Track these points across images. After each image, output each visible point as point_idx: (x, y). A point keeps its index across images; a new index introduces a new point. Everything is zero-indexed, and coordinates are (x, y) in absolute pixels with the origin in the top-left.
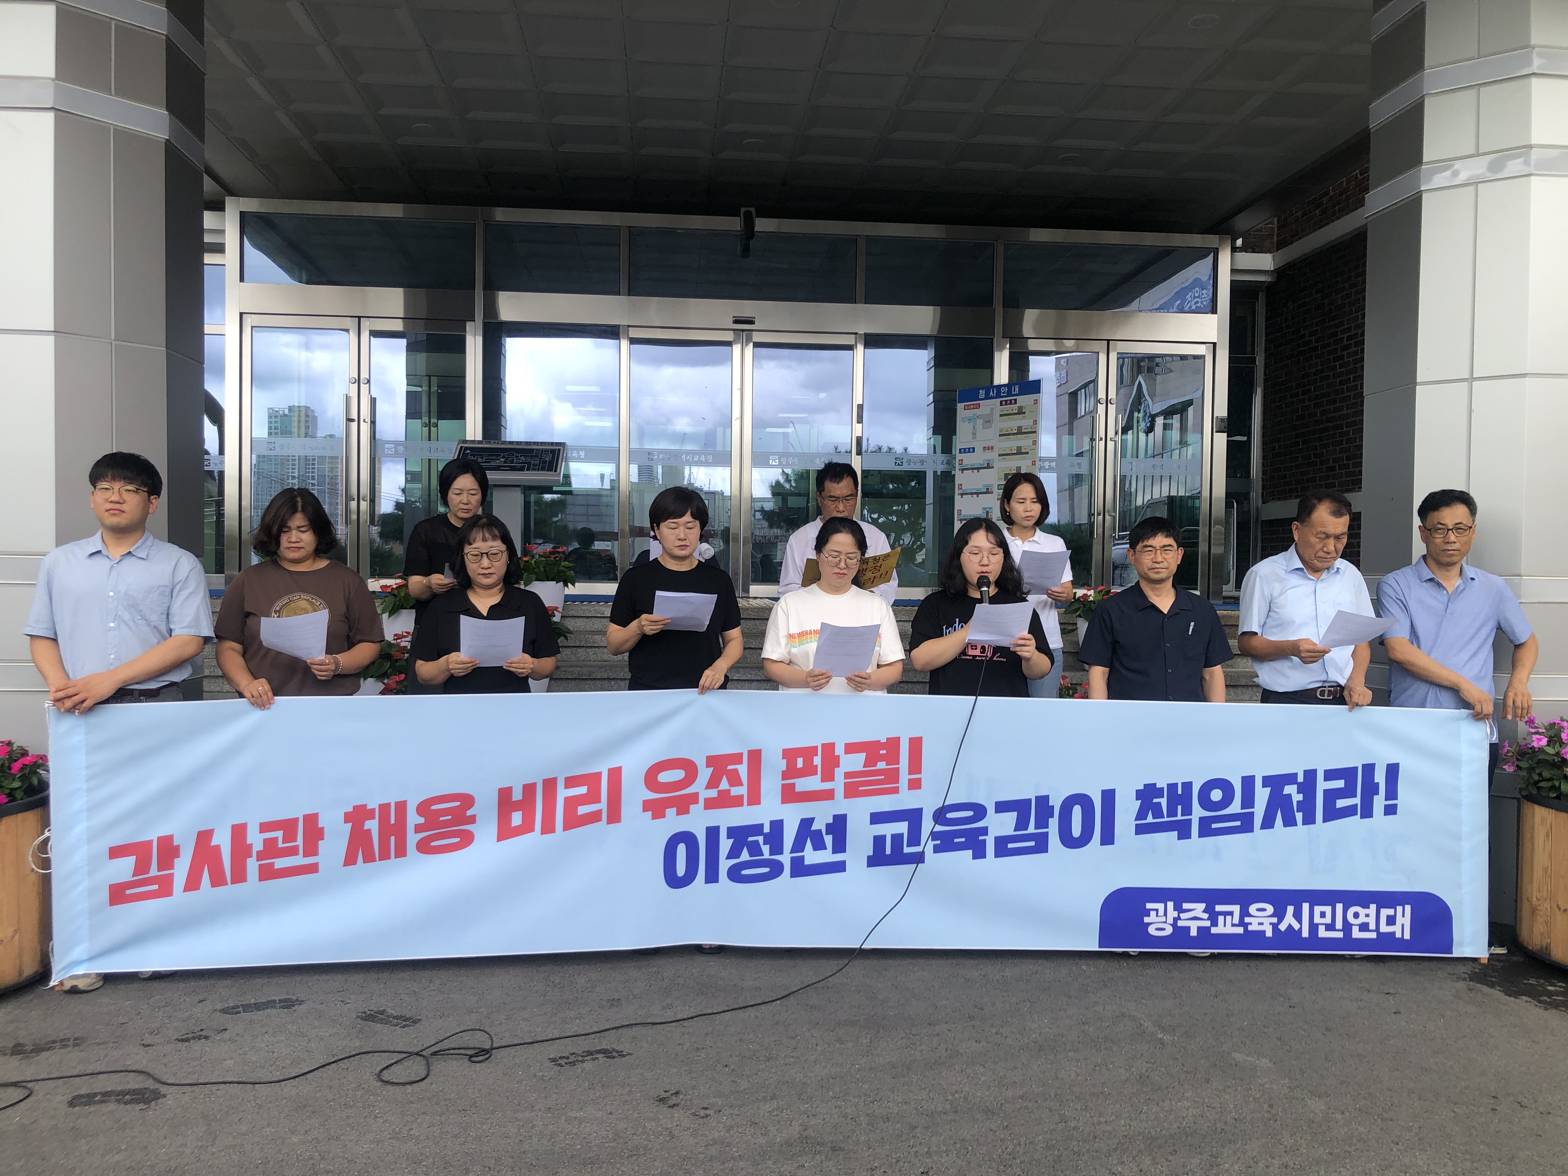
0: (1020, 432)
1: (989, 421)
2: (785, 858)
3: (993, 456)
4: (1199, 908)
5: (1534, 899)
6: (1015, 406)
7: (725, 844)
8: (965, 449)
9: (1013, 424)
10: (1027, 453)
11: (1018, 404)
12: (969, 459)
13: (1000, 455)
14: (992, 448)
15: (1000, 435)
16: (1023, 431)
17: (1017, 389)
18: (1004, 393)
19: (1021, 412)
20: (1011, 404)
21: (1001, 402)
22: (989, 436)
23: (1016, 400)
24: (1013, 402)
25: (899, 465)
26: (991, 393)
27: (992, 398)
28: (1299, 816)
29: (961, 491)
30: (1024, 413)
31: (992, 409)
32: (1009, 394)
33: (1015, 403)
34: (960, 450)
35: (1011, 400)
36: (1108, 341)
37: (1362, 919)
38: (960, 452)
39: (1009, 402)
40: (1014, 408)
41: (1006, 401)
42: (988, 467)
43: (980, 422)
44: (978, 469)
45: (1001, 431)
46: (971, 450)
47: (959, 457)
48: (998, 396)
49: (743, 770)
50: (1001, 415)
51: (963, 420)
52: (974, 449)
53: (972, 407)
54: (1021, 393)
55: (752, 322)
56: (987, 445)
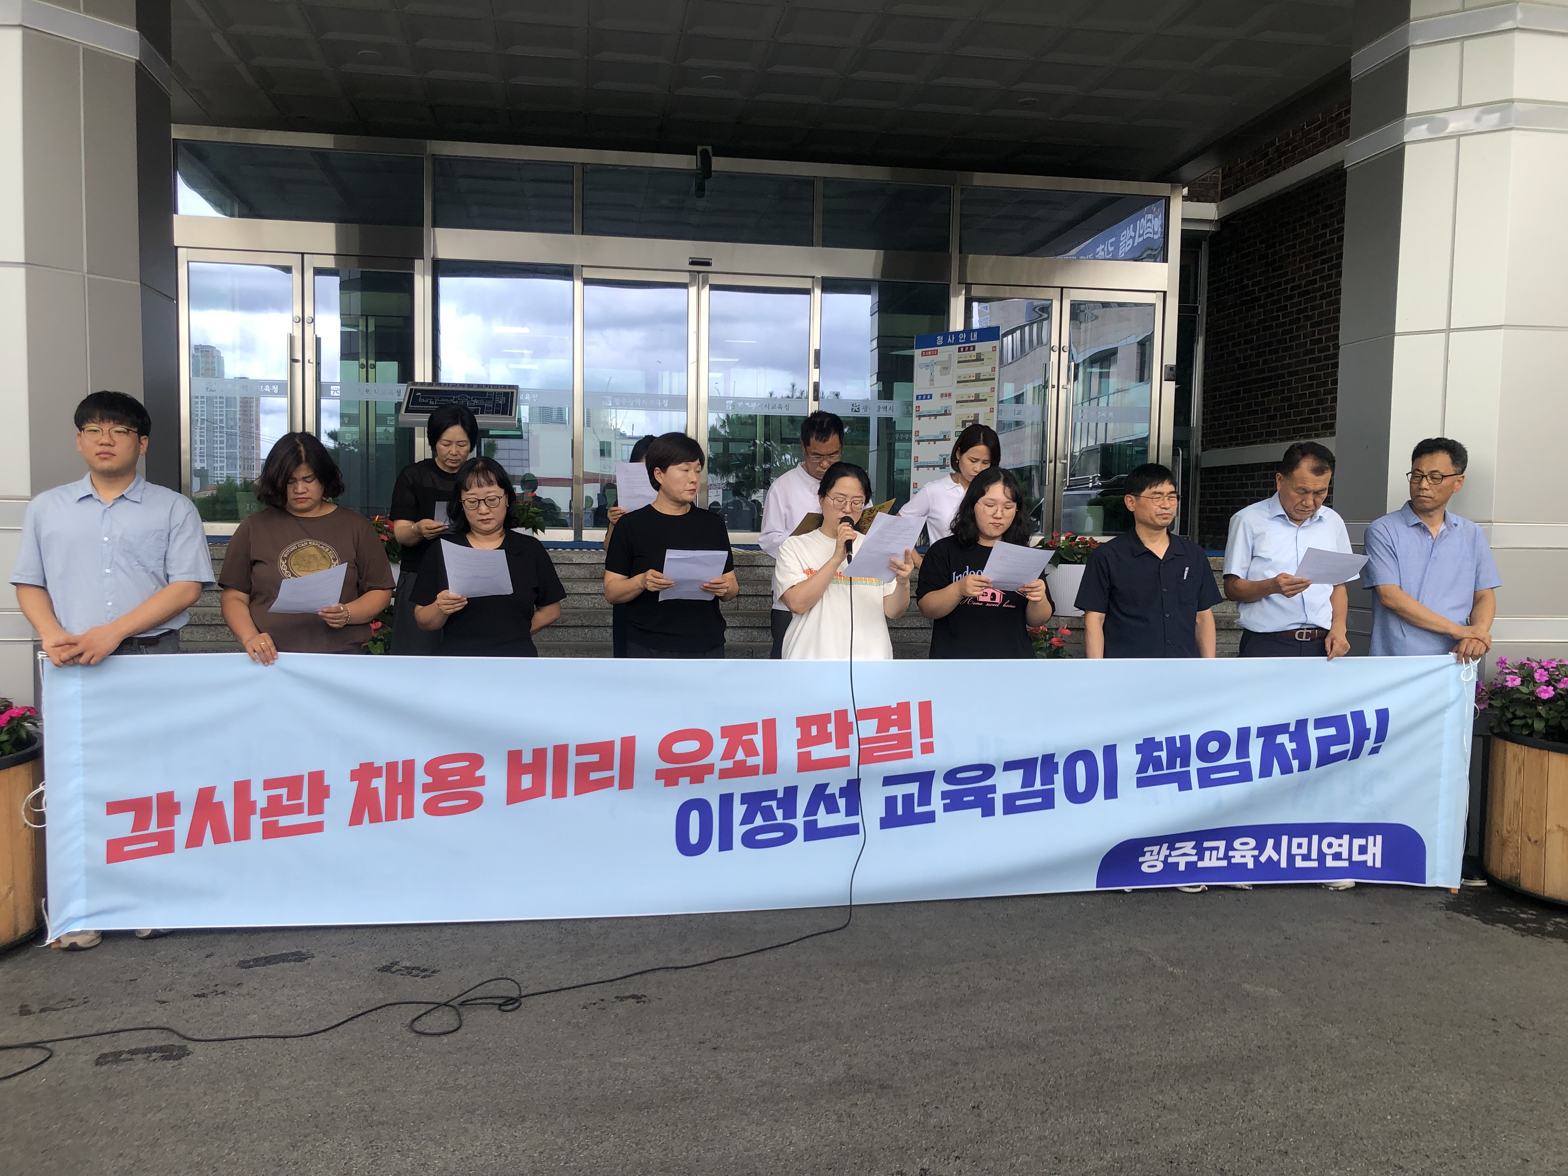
0: (978, 379)
1: (947, 368)
3: (950, 402)
4: (1188, 847)
5: (1505, 832)
6: (974, 353)
8: (922, 396)
9: (971, 370)
10: (985, 400)
11: (977, 351)
12: (925, 406)
13: (957, 402)
14: (950, 395)
15: (958, 382)
16: (982, 378)
17: (975, 335)
18: (962, 339)
19: (979, 359)
20: (969, 350)
21: (959, 348)
22: (946, 382)
23: (974, 347)
24: (971, 348)
25: (855, 411)
26: (949, 340)
27: (951, 344)
29: (917, 438)
30: (983, 360)
31: (950, 355)
32: (968, 340)
33: (974, 350)
34: (917, 396)
35: (969, 347)
36: (1062, 288)
38: (917, 399)
39: (967, 349)
40: (972, 354)
41: (964, 348)
42: (946, 413)
43: (937, 368)
44: (936, 416)
45: (959, 377)
46: (929, 397)
47: (916, 403)
48: (956, 342)
50: (959, 362)
51: (921, 366)
52: (931, 395)
53: (930, 353)
54: (979, 340)
55: (708, 264)
56: (944, 392)
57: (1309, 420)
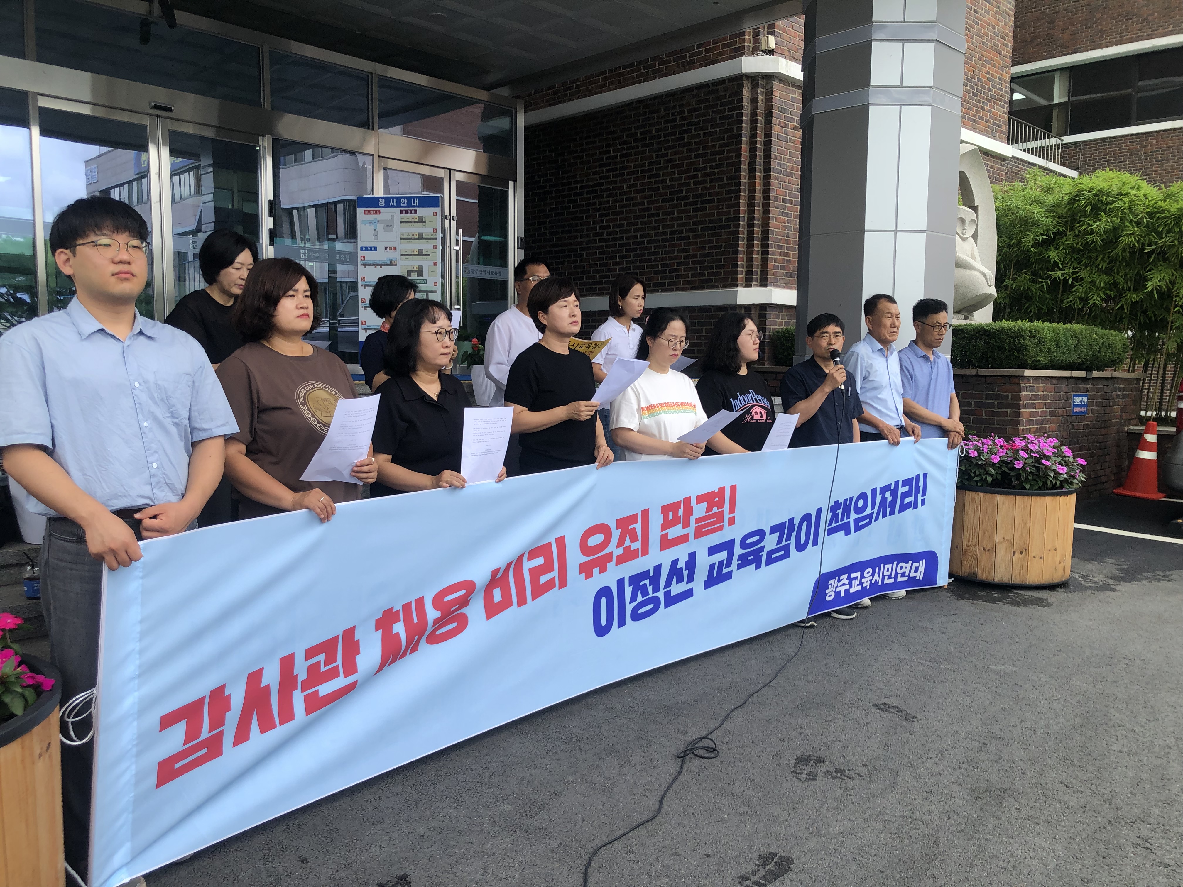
0: (421, 237)
1: (390, 226)
2: (660, 595)
3: (394, 255)
6: (416, 216)
7: (628, 590)
8: (366, 248)
9: (415, 230)
10: (429, 255)
11: (419, 214)
12: (370, 256)
13: (402, 255)
14: (394, 249)
15: (401, 239)
16: (424, 237)
17: (417, 201)
18: (404, 203)
19: (421, 221)
20: (411, 213)
21: (402, 211)
22: (392, 238)
23: (416, 211)
24: (413, 212)
26: (392, 203)
27: (392, 206)
28: (888, 510)
29: (364, 283)
30: (425, 222)
31: (393, 216)
32: (409, 205)
33: (415, 213)
34: (362, 248)
35: (411, 211)
36: (450, 170)
37: (904, 570)
38: (362, 250)
39: (409, 211)
40: (415, 217)
41: (406, 211)
42: (391, 264)
43: (380, 226)
44: (381, 265)
45: (403, 235)
46: (373, 249)
47: (360, 253)
48: (398, 205)
49: (638, 527)
50: (401, 222)
51: (364, 222)
52: (375, 248)
53: (372, 212)
54: (420, 206)
55: (169, 110)
56: (388, 245)
57: (601, 283)
